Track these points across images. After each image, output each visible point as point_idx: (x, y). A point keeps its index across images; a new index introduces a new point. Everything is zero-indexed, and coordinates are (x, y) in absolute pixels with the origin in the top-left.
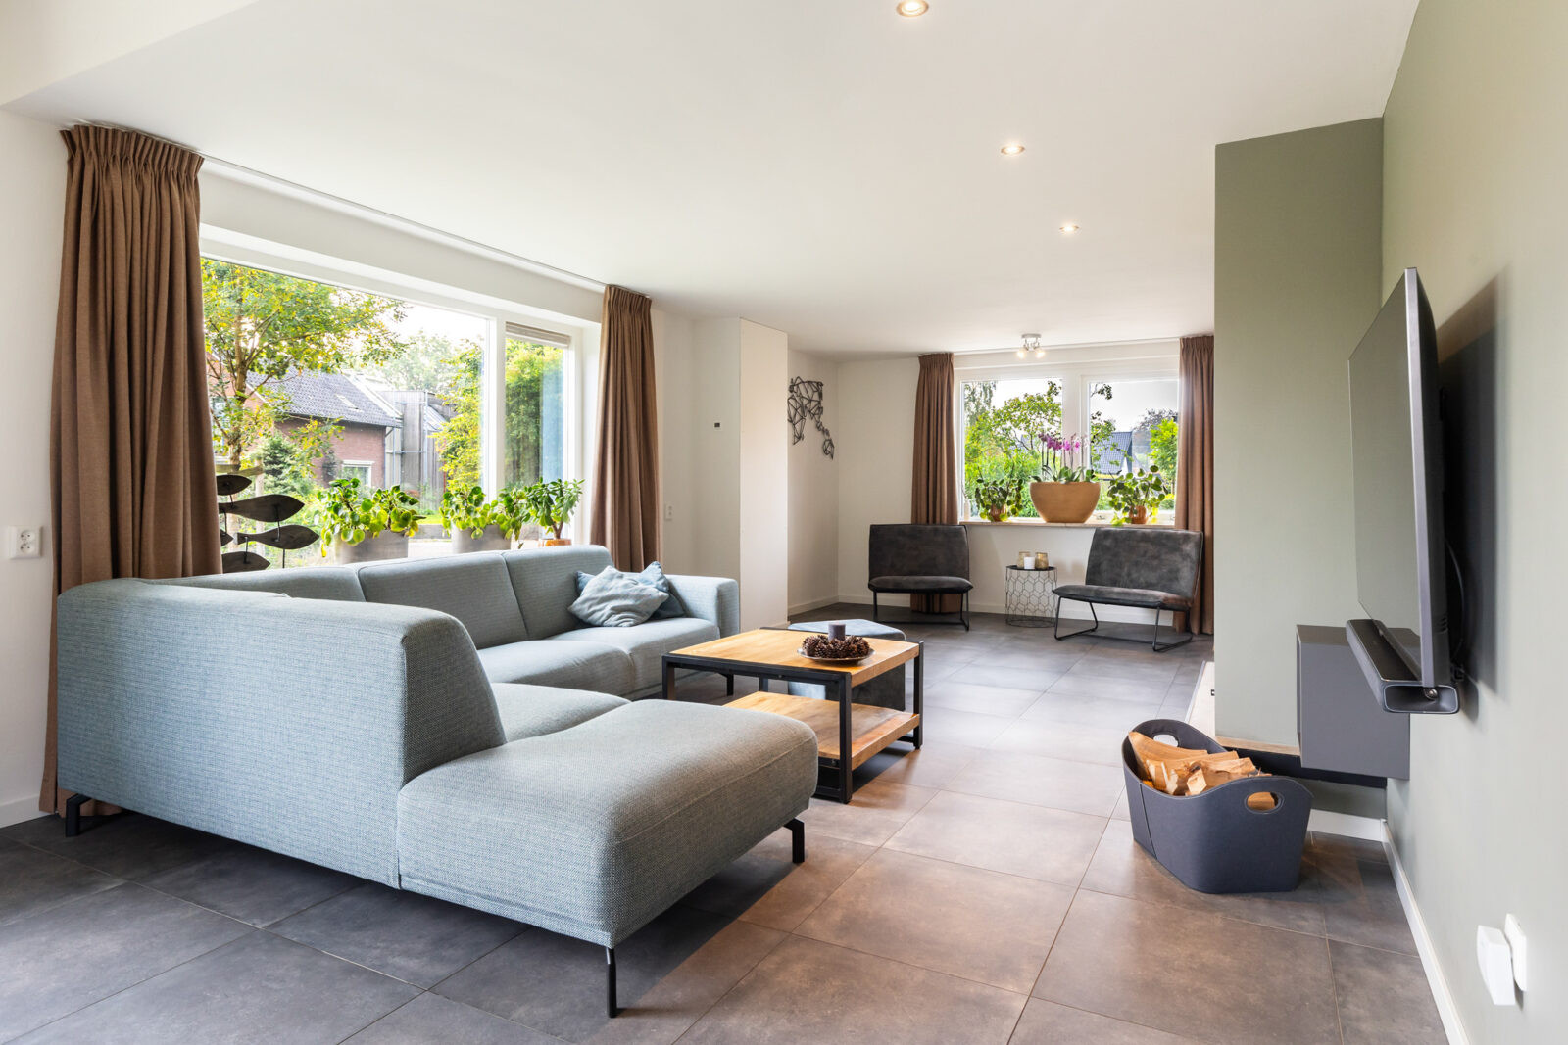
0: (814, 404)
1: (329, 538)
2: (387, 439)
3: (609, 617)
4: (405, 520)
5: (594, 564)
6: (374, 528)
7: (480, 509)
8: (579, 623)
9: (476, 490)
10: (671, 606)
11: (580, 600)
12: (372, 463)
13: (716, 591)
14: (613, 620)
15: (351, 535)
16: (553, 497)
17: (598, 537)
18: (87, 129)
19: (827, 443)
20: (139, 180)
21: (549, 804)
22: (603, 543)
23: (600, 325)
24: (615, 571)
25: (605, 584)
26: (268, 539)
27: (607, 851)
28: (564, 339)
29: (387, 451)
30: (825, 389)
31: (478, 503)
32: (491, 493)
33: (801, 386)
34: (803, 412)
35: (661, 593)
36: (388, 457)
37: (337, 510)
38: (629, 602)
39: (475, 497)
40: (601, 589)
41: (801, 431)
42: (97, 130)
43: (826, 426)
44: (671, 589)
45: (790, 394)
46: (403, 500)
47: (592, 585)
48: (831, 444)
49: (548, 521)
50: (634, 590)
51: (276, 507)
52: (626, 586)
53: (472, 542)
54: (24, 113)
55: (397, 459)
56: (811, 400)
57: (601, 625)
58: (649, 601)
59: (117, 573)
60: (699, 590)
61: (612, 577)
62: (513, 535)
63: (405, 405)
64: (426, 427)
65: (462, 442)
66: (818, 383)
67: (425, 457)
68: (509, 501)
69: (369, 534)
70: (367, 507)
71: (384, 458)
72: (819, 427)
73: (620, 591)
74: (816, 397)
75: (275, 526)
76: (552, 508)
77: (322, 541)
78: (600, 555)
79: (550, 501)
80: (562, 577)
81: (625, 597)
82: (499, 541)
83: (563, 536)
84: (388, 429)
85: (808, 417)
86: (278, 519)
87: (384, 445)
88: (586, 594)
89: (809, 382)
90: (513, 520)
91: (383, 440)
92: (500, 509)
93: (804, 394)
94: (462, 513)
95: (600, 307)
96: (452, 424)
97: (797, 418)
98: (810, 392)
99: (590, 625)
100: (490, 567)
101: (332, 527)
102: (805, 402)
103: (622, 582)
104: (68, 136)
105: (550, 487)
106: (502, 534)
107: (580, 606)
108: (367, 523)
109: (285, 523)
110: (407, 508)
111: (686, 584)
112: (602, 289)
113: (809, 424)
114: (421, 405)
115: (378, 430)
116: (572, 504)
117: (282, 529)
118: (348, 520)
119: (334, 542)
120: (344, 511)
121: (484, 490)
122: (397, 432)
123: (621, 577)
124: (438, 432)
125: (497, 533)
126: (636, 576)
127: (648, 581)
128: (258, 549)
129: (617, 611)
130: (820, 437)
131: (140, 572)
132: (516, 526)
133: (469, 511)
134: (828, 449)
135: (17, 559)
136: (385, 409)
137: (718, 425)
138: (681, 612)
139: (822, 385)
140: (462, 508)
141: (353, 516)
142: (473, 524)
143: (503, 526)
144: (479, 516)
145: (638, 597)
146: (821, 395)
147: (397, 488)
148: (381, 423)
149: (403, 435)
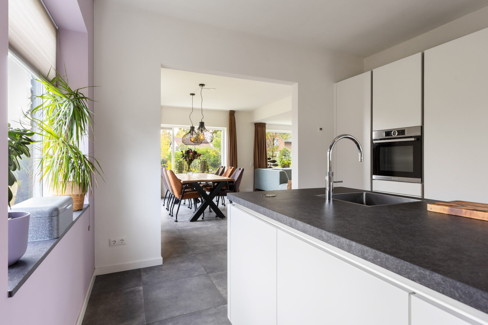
4: (289, 163)
6: (285, 164)
18: (257, 123)
20: (261, 127)
26: (273, 165)
37: (280, 162)
51: (274, 161)
54: (252, 123)
59: (259, 168)
70: (284, 162)
77: (278, 166)
86: (274, 163)
101: (280, 164)
104: (255, 124)
109: (275, 163)
119: (280, 166)
120: (282, 162)
128: (272, 166)
131: (261, 168)
135: (251, 166)
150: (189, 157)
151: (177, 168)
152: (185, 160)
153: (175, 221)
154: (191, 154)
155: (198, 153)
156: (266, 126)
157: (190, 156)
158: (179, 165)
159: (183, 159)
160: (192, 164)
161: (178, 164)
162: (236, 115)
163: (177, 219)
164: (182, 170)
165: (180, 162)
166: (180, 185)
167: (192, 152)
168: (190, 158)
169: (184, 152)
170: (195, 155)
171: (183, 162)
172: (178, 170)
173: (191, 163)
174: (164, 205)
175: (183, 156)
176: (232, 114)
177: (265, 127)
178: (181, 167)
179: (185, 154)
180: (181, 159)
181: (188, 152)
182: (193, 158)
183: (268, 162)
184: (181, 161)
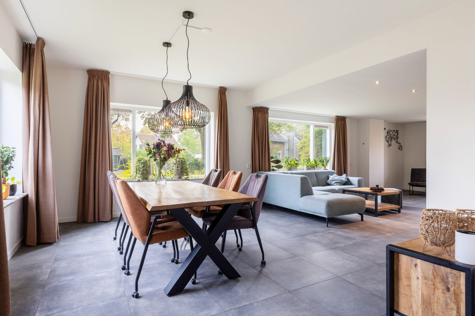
0: (395, 136)
1: (285, 167)
2: (285, 146)
3: (334, 184)
4: (297, 164)
5: (332, 174)
6: (292, 165)
7: (310, 162)
8: (328, 185)
9: (309, 159)
10: (348, 183)
11: (329, 180)
12: (281, 152)
13: (358, 180)
14: (335, 184)
15: (288, 167)
16: (324, 160)
17: (334, 169)
18: (256, 108)
19: (400, 147)
20: (262, 113)
21: (319, 200)
22: (335, 170)
23: (334, 124)
24: (336, 175)
25: (334, 177)
26: (276, 167)
27: (326, 205)
28: (327, 127)
29: (285, 149)
30: (399, 132)
31: (309, 162)
32: (312, 159)
33: (391, 132)
34: (391, 138)
35: (346, 180)
36: (285, 150)
37: (286, 162)
38: (339, 181)
39: (309, 160)
40: (333, 178)
41: (391, 144)
42: (257, 107)
43: (399, 142)
44: (348, 179)
45: (387, 134)
46: (296, 161)
47: (331, 177)
48: (401, 146)
49: (323, 165)
50: (340, 179)
51: (277, 162)
52: (338, 178)
53: (308, 168)
54: (248, 107)
55: (287, 151)
56: (394, 135)
57: (333, 185)
58: (343, 181)
59: (260, 171)
60: (354, 180)
61: (335, 176)
62: (316, 168)
63: (289, 136)
64: (295, 142)
65: (304, 146)
66: (397, 131)
67: (294, 151)
68: (315, 161)
69: (291, 167)
70: (291, 162)
71: (284, 151)
72: (397, 142)
73: (337, 179)
74: (396, 134)
75: (277, 165)
76: (324, 163)
77: (283, 167)
78: (333, 172)
79: (323, 161)
80: (325, 176)
81: (338, 180)
82: (313, 169)
83: (326, 168)
84: (285, 143)
85: (393, 140)
86: (278, 164)
87: (284, 147)
88: (330, 179)
89: (393, 131)
90: (316, 165)
91: (284, 146)
92: (313, 163)
93: (392, 134)
94: (306, 163)
95: (334, 120)
96: (301, 141)
97: (389, 140)
98: (394, 133)
99: (331, 185)
100: (312, 173)
101: (285, 165)
102: (392, 136)
103: (337, 177)
104: (253, 109)
105: (324, 158)
106: (314, 167)
107: (329, 181)
108: (291, 164)
109: (279, 164)
110: (296, 162)
111: (351, 179)
112: (335, 116)
113: (394, 142)
114: (293, 136)
115: (283, 143)
116: (328, 162)
117: (278, 165)
118: (288, 164)
119: (285, 168)
120: (287, 162)
121: (310, 159)
122: (287, 144)
123: (337, 176)
124: (298, 144)
125: (313, 167)
126: (341, 177)
127: (343, 177)
129: (336, 183)
130: (398, 145)
131: (262, 171)
132: (317, 166)
133: (308, 163)
134: (400, 148)
135: (248, 168)
136: (284, 138)
137: (364, 144)
138: (350, 184)
139: (398, 131)
140: (307, 162)
141: (288, 163)
142: (308, 165)
143: (314, 166)
144: (309, 164)
145: (341, 180)
146: (398, 134)
147: (295, 158)
148: (284, 142)
149: (289, 144)
150: (160, 155)
151: (139, 172)
152: (152, 159)
153: (133, 296)
154: (165, 148)
155: (175, 148)
156: (269, 111)
157: (163, 152)
158: (143, 167)
159: (151, 157)
160: (166, 165)
161: (141, 166)
162: (227, 93)
163: (137, 290)
164: (147, 174)
165: (144, 163)
166: (145, 214)
167: (165, 145)
168: (162, 156)
169: (152, 147)
170: (171, 151)
171: (148, 163)
172: (142, 174)
173: (164, 164)
174: (115, 239)
175: (150, 153)
176: (222, 91)
177: (267, 113)
178: (146, 169)
179: (153, 149)
180: (146, 158)
181: (158, 146)
182: (168, 155)
183: (272, 162)
184: (146, 161)
